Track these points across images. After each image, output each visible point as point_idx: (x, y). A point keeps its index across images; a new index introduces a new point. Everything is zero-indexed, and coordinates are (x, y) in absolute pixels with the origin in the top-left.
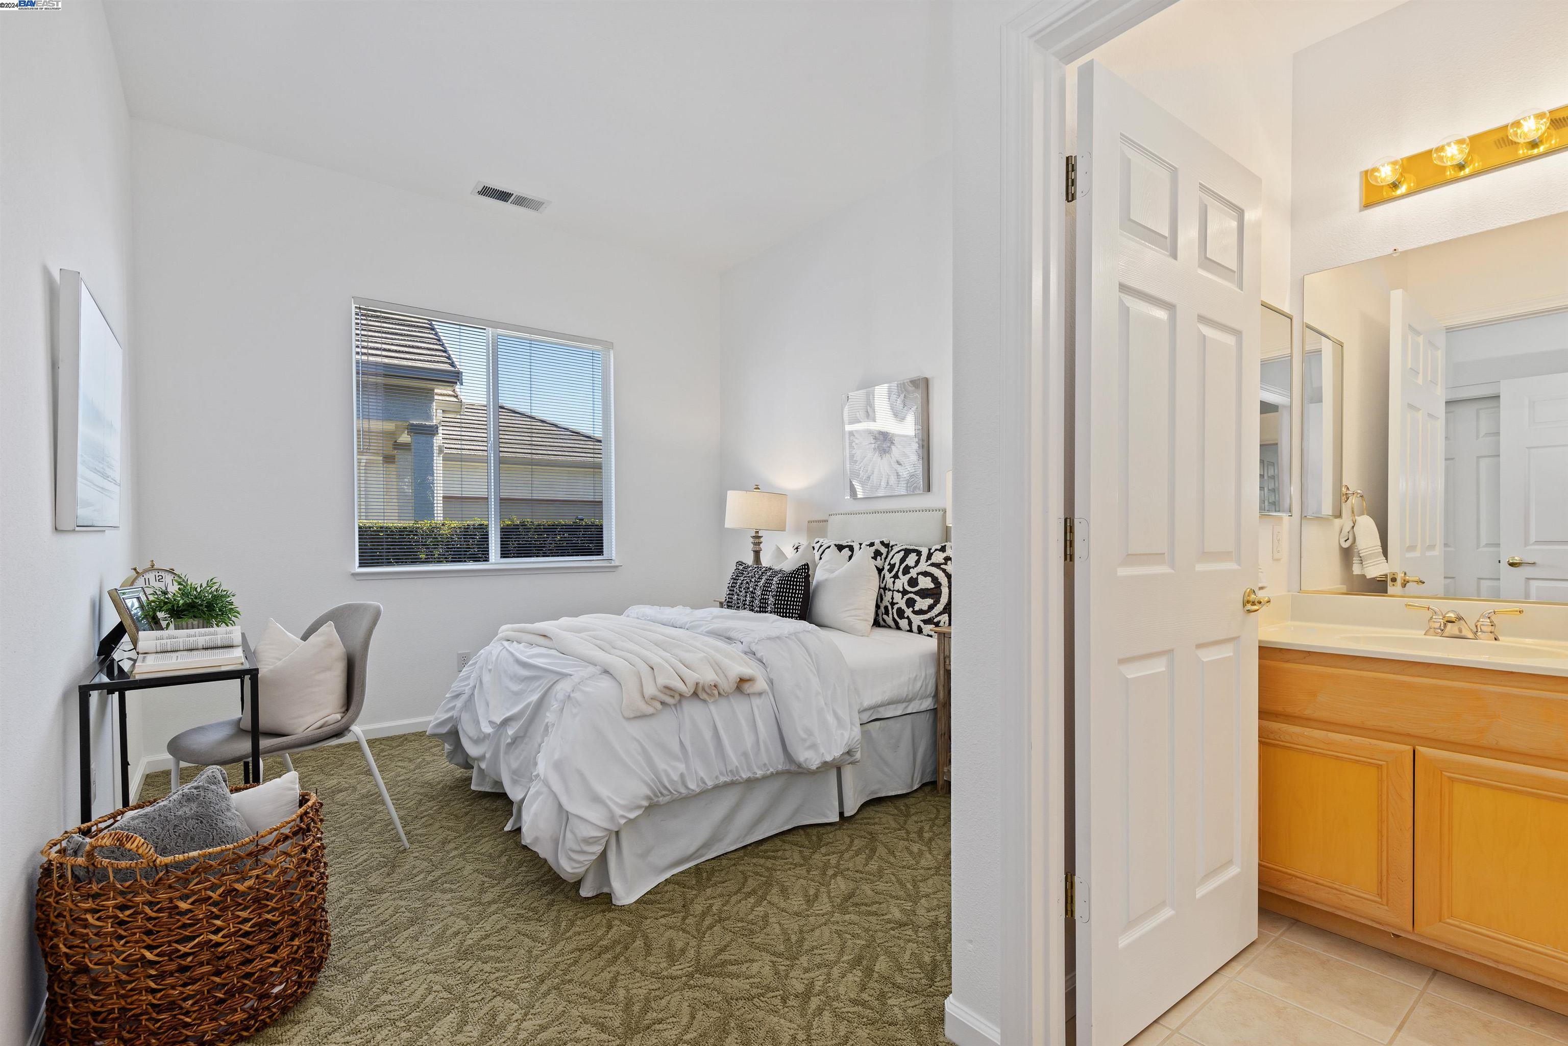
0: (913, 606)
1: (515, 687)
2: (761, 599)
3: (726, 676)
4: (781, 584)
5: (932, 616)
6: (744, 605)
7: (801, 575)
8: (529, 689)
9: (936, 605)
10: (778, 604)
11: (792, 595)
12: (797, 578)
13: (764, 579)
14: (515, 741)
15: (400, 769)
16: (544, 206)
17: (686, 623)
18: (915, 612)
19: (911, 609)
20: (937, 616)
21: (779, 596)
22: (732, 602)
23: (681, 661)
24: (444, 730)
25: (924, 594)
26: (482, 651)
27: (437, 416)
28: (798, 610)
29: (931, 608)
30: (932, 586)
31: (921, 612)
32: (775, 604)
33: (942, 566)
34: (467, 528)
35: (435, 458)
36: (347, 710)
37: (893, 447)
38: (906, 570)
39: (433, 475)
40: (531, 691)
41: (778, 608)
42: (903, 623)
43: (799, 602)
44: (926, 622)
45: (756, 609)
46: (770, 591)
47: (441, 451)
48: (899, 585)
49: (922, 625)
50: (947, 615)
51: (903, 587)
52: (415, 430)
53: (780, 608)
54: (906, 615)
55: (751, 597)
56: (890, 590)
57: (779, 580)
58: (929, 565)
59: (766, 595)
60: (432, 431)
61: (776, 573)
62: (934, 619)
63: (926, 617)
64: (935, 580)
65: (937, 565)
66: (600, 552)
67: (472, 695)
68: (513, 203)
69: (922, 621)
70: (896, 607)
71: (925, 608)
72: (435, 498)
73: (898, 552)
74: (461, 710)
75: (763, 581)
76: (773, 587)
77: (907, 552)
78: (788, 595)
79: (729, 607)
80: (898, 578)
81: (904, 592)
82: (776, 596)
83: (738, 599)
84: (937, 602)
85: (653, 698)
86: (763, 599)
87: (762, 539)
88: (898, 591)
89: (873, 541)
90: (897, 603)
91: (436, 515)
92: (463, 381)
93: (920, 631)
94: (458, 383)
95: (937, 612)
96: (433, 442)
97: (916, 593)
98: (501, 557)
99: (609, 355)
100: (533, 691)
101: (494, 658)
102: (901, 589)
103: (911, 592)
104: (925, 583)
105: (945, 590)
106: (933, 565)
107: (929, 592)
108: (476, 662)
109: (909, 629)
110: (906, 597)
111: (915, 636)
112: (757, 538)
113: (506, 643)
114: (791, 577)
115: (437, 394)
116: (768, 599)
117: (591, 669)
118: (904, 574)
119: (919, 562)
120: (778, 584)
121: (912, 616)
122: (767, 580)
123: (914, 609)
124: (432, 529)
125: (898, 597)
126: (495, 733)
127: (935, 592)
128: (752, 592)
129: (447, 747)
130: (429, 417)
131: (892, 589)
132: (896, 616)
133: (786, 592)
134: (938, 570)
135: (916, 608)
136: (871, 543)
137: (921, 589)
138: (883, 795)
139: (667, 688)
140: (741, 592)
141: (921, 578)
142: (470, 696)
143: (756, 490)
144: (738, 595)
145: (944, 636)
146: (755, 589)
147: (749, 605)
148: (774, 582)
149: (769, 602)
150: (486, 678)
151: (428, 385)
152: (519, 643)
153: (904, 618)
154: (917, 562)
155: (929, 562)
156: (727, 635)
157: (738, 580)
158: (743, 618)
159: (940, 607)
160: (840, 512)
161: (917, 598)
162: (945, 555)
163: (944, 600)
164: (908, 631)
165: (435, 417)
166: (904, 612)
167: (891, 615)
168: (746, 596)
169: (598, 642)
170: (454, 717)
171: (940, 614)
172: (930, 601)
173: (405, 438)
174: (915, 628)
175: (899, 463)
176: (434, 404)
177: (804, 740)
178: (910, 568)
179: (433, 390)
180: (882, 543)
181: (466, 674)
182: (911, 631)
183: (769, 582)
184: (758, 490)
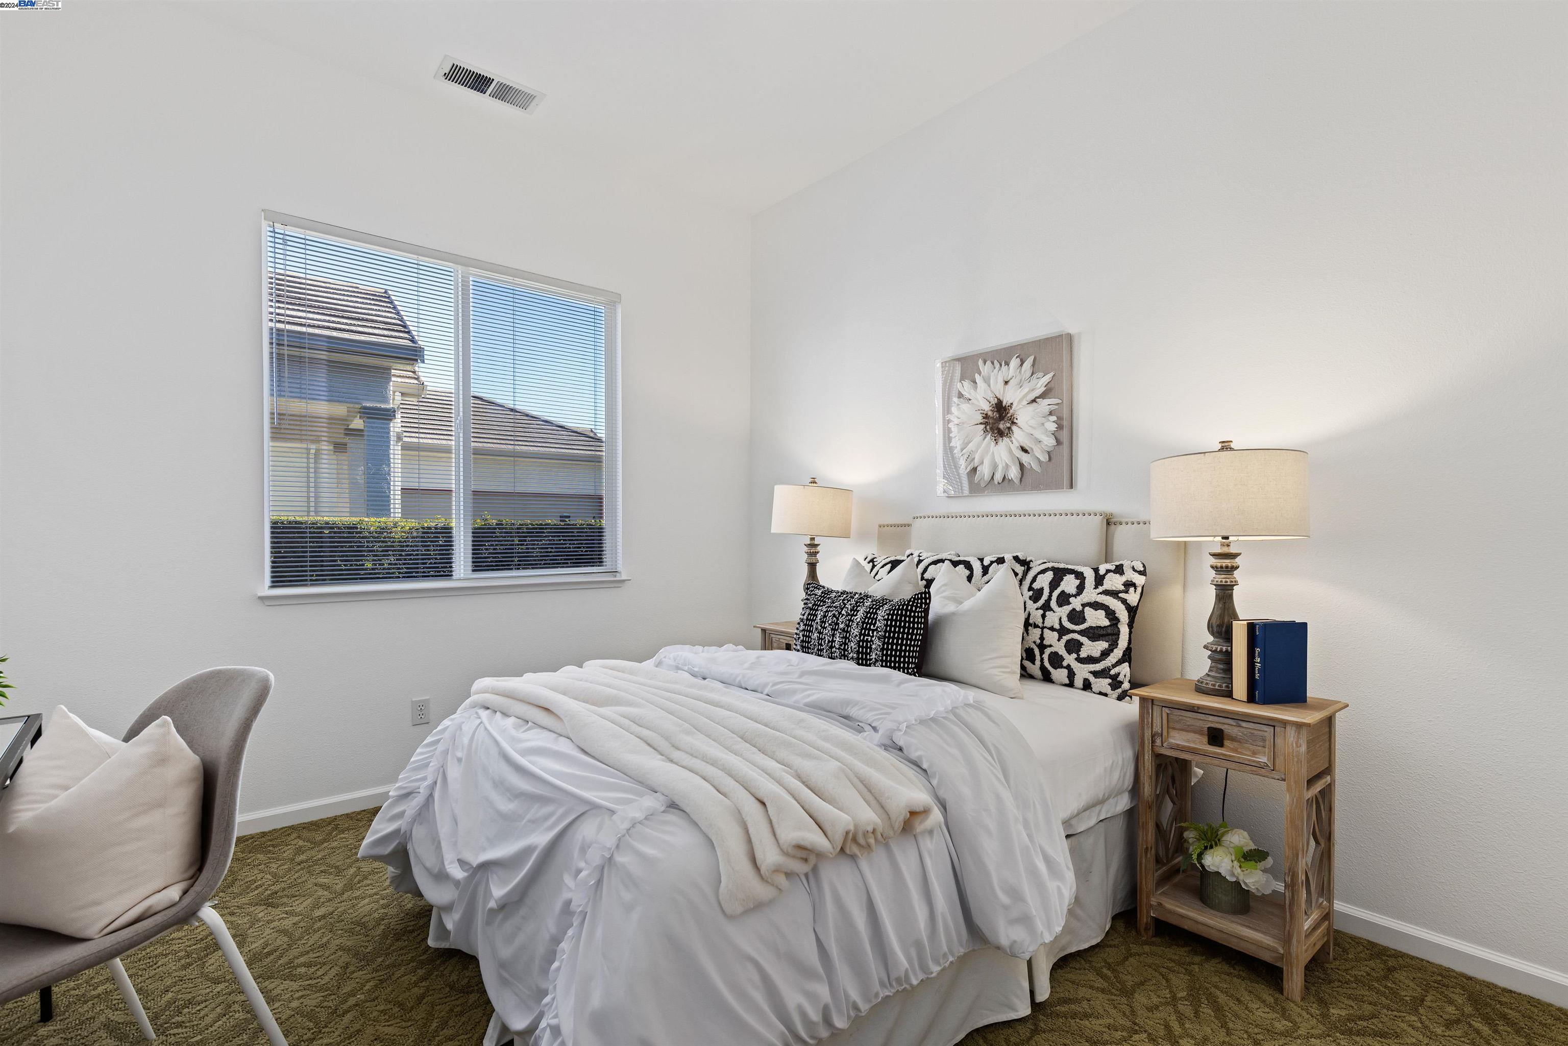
0: (1078, 652)
1: (506, 806)
2: (859, 642)
3: (882, 807)
4: (892, 620)
5: (1106, 665)
6: (831, 647)
7: (921, 607)
8: (528, 817)
9: (1112, 651)
10: (887, 649)
11: (907, 636)
12: (915, 612)
13: (862, 611)
14: (506, 907)
15: (320, 892)
16: (536, 100)
17: (766, 685)
18: (1079, 660)
19: (1074, 655)
20: (1114, 666)
21: (889, 638)
22: (809, 642)
23: (799, 777)
24: (388, 849)
25: (1094, 634)
26: (446, 722)
27: (395, 400)
28: (915, 657)
29: (1105, 654)
30: (1106, 623)
31: (1090, 660)
32: (882, 650)
33: (1120, 595)
34: (427, 531)
35: (392, 447)
36: (200, 869)
37: (1014, 428)
38: (1064, 599)
39: (389, 465)
40: (533, 822)
41: (887, 655)
42: (1060, 675)
43: (917, 646)
44: (1096, 674)
45: (851, 655)
46: (873, 631)
47: (399, 438)
48: (1052, 619)
49: (1092, 679)
50: (1127, 664)
51: (1061, 623)
52: (369, 414)
53: (891, 655)
54: (1065, 664)
55: (843, 638)
56: (1036, 626)
57: (888, 615)
58: (1100, 593)
59: (868, 635)
60: (388, 415)
61: (880, 603)
62: (1110, 670)
63: (1098, 667)
64: (1111, 614)
65: (1114, 594)
66: (599, 561)
67: (430, 797)
68: (493, 95)
69: (1091, 672)
70: (1048, 651)
71: (1096, 654)
72: (392, 493)
73: (1043, 572)
74: (414, 821)
75: (860, 614)
76: (878, 624)
77: (1059, 574)
78: (903, 636)
79: (806, 648)
80: (1051, 609)
81: (1062, 631)
82: (885, 637)
83: (819, 639)
84: (1114, 645)
85: (777, 870)
86: (863, 641)
87: (819, 548)
88: (1052, 629)
89: (1002, 556)
90: (1051, 646)
91: (392, 510)
92: (426, 357)
93: (1087, 686)
94: (419, 361)
95: (1114, 661)
96: (389, 429)
97: (1081, 633)
98: (473, 571)
99: (615, 310)
100: (536, 822)
101: (466, 740)
102: (1057, 626)
103: (1074, 631)
104: (1095, 618)
105: (1124, 629)
106: (1106, 593)
107: (1102, 632)
108: (438, 741)
109: (1067, 681)
110: (1066, 638)
111: (1077, 695)
112: (813, 548)
113: (484, 714)
114: (906, 610)
115: (394, 376)
116: (871, 641)
117: (650, 802)
118: (1060, 605)
119: (1084, 588)
120: (887, 620)
121: (1076, 666)
122: (867, 613)
123: (1078, 655)
124: (382, 530)
125: (1051, 637)
126: (469, 879)
127: (1109, 631)
128: (843, 630)
129: (391, 870)
130: (385, 400)
131: (1041, 625)
132: (1047, 664)
133: (899, 632)
134: (1115, 601)
135: (1083, 654)
136: (999, 558)
137: (1091, 628)
138: (1073, 949)
139: (800, 847)
140: (825, 628)
141: (1088, 610)
142: (428, 798)
143: (812, 485)
144: (820, 633)
145: (1153, 704)
146: (848, 626)
147: (839, 649)
148: (879, 617)
149: (873, 647)
150: (454, 772)
151: (385, 363)
152: (505, 715)
153: (1062, 667)
154: (1081, 589)
155: (1101, 589)
156: (845, 713)
157: (817, 610)
158: (846, 676)
159: (1118, 653)
160: (926, 514)
161: (1083, 640)
162: (1123, 579)
163: (1123, 643)
164: (1066, 685)
165: (391, 401)
166: (1062, 659)
167: (1038, 662)
168: (833, 635)
169: (645, 733)
170: (402, 832)
171: (1119, 663)
172: (1103, 645)
173: (358, 423)
174: (1079, 682)
175: (1025, 450)
176: (391, 383)
177: (1006, 908)
178: (1070, 596)
179: (389, 369)
180: (1016, 559)
181: (423, 759)
182: (1071, 685)
183: (871, 616)
184: (815, 485)
